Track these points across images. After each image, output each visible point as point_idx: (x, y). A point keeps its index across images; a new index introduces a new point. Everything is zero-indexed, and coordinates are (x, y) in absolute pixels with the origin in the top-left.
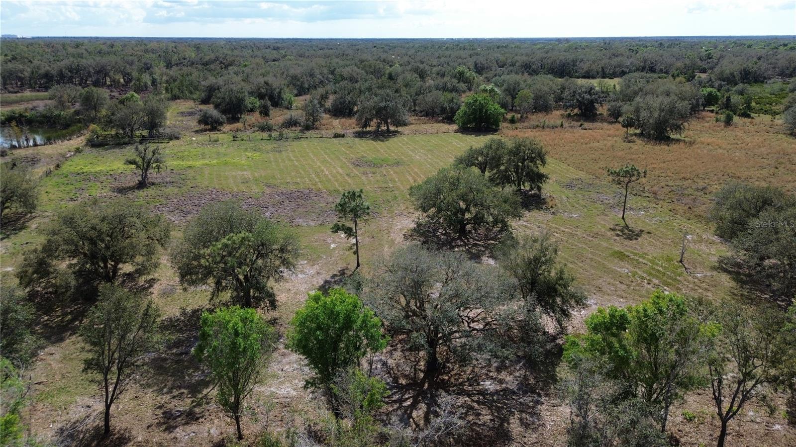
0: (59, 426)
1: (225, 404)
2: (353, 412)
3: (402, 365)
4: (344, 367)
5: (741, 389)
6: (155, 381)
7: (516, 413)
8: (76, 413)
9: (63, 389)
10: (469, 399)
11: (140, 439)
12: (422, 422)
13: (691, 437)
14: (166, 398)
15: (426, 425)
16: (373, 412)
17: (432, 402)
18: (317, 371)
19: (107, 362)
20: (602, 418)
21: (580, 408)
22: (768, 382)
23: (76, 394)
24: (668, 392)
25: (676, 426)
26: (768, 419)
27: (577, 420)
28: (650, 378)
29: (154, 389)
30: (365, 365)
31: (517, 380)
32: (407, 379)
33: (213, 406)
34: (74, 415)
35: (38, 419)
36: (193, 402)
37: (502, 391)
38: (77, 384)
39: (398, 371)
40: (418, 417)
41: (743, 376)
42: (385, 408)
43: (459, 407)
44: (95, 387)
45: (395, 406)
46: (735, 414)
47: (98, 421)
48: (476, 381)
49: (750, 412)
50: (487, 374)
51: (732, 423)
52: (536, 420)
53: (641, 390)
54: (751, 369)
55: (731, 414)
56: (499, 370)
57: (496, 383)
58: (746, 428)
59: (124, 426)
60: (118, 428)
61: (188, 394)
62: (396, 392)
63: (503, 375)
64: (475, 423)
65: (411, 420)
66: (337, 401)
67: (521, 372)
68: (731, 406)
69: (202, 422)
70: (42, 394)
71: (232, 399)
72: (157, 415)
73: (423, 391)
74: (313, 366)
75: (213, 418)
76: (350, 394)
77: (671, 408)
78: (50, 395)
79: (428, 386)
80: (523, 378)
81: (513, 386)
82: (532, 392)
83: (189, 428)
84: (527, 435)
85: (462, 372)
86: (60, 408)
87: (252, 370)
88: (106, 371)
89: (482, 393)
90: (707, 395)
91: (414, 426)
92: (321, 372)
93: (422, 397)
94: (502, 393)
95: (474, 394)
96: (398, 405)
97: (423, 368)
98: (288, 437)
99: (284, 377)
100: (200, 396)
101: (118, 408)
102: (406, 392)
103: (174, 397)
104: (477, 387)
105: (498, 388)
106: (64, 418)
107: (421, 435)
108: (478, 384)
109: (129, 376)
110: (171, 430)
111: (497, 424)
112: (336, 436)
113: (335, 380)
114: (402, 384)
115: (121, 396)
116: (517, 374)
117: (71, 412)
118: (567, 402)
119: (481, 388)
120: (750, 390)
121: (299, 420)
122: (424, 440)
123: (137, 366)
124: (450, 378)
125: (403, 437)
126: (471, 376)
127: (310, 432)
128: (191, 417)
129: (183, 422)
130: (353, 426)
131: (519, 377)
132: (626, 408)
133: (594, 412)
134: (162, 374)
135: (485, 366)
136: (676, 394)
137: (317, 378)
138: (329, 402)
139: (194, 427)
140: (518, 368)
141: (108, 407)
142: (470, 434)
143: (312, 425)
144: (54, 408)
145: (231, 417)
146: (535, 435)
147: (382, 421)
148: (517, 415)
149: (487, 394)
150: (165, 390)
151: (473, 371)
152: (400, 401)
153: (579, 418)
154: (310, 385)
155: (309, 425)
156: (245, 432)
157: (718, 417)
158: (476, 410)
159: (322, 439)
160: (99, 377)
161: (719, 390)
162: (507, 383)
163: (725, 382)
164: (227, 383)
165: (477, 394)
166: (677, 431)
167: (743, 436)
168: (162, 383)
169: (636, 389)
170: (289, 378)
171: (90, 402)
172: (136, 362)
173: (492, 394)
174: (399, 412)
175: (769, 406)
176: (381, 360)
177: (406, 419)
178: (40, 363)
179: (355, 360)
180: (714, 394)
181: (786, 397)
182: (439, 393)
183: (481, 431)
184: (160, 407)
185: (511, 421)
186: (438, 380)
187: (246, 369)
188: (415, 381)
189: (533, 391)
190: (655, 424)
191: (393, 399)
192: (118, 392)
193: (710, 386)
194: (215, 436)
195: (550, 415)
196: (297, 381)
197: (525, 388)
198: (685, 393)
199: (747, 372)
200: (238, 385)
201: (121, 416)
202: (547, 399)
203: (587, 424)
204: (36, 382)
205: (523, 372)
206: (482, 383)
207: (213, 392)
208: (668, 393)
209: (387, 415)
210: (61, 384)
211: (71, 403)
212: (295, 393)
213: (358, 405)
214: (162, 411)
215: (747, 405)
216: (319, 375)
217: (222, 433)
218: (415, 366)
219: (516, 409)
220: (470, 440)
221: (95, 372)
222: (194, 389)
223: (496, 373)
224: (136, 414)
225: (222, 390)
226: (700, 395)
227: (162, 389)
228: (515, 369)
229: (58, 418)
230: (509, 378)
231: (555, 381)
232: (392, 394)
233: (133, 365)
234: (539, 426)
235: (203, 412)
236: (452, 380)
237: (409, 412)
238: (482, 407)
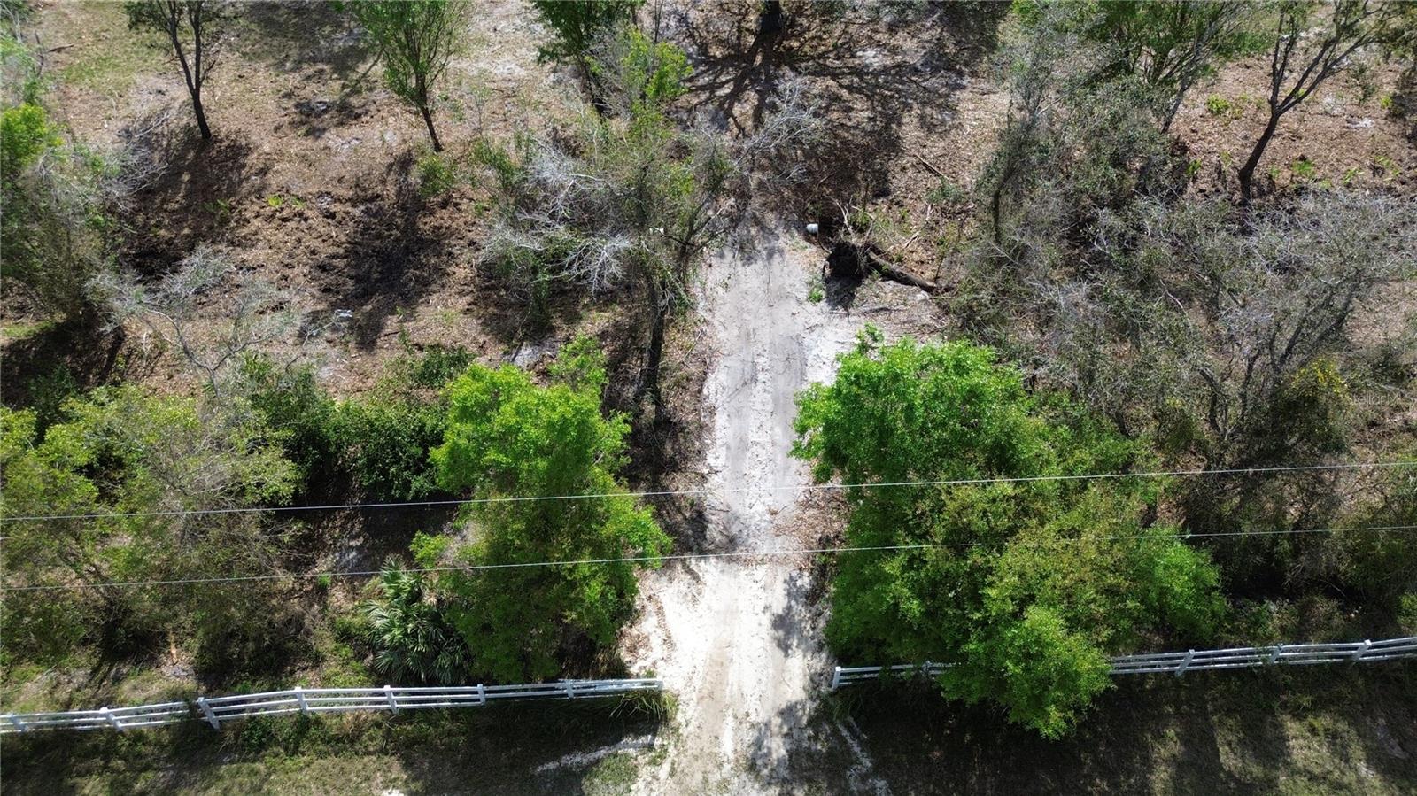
0: (121, 125)
1: (402, 90)
2: (628, 106)
3: (715, 20)
4: (609, 25)
5: (1326, 55)
6: (266, 47)
7: (915, 106)
8: (142, 105)
9: (105, 60)
10: (834, 83)
11: (267, 148)
12: (749, 124)
13: (1210, 142)
14: (293, 80)
15: (756, 127)
16: (664, 107)
17: (769, 88)
18: (558, 30)
19: (168, 11)
20: (1064, 112)
21: (1027, 97)
22: (1381, 41)
23: (132, 70)
24: (1190, 64)
25: (1189, 124)
26: (1355, 108)
27: (1018, 116)
28: (1166, 38)
29: (269, 62)
30: (647, 22)
31: (924, 47)
32: (724, 47)
33: (380, 95)
34: (139, 107)
35: (80, 114)
36: (344, 87)
37: (894, 67)
38: (126, 51)
39: (708, 32)
40: (742, 114)
41: (1338, 31)
42: (687, 100)
43: (815, 96)
44: (160, 57)
45: (704, 96)
46: (1299, 101)
47: (186, 118)
48: (849, 49)
49: (1328, 97)
50: (870, 37)
51: (1289, 118)
52: (948, 118)
53: (1146, 60)
54: (1355, 18)
55: (1293, 100)
56: (892, 29)
57: (886, 52)
58: (1310, 125)
59: (233, 128)
60: (224, 130)
61: (332, 73)
62: (704, 72)
63: (901, 39)
64: (842, 124)
65: (731, 120)
66: (599, 85)
67: (933, 33)
68: (1297, 89)
69: (367, 122)
70: (70, 69)
71: (412, 82)
72: (285, 109)
73: (753, 69)
74: (550, 22)
75: (385, 115)
76: (622, 72)
77: (1190, 92)
78: (83, 71)
79: (763, 60)
80: (936, 44)
81: (915, 60)
82: (947, 70)
83: (347, 132)
84: (928, 143)
85: (824, 33)
86: (111, 94)
87: (439, 29)
88: (172, 28)
89: (858, 72)
90: (1262, 68)
91: (736, 130)
92: (565, 33)
93: (751, 79)
94: (893, 72)
95: (844, 74)
96: (708, 94)
97: (753, 26)
98: (519, 146)
99: (500, 42)
100: (355, 76)
101: (214, 96)
102: (722, 70)
103: (308, 78)
104: (851, 60)
105: (889, 62)
106: (123, 112)
107: (747, 144)
108: (853, 56)
109: (216, 37)
110: (317, 134)
111: (879, 124)
112: (600, 143)
113: (592, 47)
114: (714, 57)
115: (213, 74)
116: (926, 36)
117: (132, 102)
118: (1008, 85)
119: (857, 62)
120: (1340, 59)
121: (535, 119)
122: (751, 151)
123: (224, 17)
124: (802, 44)
125: (715, 147)
126: (840, 41)
127: (556, 141)
128: (347, 113)
129: (335, 120)
130: (631, 130)
131: (928, 42)
132: (1109, 93)
133: (1051, 103)
134: (275, 35)
135: (869, 22)
136: (1206, 67)
137: (560, 44)
138: (585, 88)
139: (354, 130)
140: (929, 24)
141: (195, 94)
142: (832, 142)
143: (559, 127)
144: (100, 95)
145: (416, 114)
146: (942, 144)
147: (681, 122)
148: (916, 110)
149: (867, 74)
150: (289, 65)
151: (845, 32)
152: (712, 87)
153: (1023, 113)
154: (548, 57)
155: (554, 129)
156: (444, 139)
157: (1267, 107)
158: (845, 101)
159: (577, 152)
160: (163, 38)
161: (1286, 58)
162: (905, 53)
163: (1301, 44)
164: (398, 52)
165: (849, 74)
166: (1189, 132)
167: (1301, 138)
168: (280, 52)
169: (1136, 59)
170: (508, 45)
171: (162, 85)
172: (220, 10)
173: (876, 74)
174: (710, 107)
175: (1365, 87)
176: (675, 12)
177: (722, 118)
178: (45, 12)
179: (628, 10)
180: (1274, 65)
181: (1402, 69)
182: (781, 72)
183: (850, 138)
184: (289, 95)
185: (904, 121)
186: (781, 49)
187: (428, 26)
188: (739, 51)
189: (950, 68)
190: (1153, 120)
191: (699, 84)
192: (204, 67)
193: (1271, 51)
194: (394, 145)
195: (974, 110)
196: (524, 50)
197: (939, 61)
198: (1223, 64)
199: (1348, 23)
200: (417, 56)
201: (223, 110)
202: (973, 80)
203: (1034, 122)
204: (52, 48)
205: (936, 32)
206: (860, 53)
207: (376, 69)
208: (1191, 66)
209: (689, 111)
210: (97, 51)
211: (127, 86)
212: (523, 73)
213: (636, 94)
214: (293, 102)
215: (1325, 86)
216: (562, 39)
217: (405, 141)
218: (739, 22)
219: (915, 99)
220: (830, 153)
221: (153, 28)
222: (343, 63)
223: (887, 36)
224: (249, 107)
225: (390, 65)
226: (1248, 67)
227: (282, 63)
228: (923, 26)
229: (114, 112)
230: (910, 44)
231: (992, 47)
232: (698, 75)
233: (218, 16)
234: (952, 127)
235: (364, 105)
236: (807, 48)
237: (726, 106)
238: (857, 96)
